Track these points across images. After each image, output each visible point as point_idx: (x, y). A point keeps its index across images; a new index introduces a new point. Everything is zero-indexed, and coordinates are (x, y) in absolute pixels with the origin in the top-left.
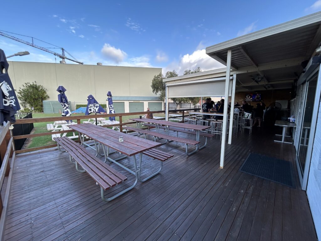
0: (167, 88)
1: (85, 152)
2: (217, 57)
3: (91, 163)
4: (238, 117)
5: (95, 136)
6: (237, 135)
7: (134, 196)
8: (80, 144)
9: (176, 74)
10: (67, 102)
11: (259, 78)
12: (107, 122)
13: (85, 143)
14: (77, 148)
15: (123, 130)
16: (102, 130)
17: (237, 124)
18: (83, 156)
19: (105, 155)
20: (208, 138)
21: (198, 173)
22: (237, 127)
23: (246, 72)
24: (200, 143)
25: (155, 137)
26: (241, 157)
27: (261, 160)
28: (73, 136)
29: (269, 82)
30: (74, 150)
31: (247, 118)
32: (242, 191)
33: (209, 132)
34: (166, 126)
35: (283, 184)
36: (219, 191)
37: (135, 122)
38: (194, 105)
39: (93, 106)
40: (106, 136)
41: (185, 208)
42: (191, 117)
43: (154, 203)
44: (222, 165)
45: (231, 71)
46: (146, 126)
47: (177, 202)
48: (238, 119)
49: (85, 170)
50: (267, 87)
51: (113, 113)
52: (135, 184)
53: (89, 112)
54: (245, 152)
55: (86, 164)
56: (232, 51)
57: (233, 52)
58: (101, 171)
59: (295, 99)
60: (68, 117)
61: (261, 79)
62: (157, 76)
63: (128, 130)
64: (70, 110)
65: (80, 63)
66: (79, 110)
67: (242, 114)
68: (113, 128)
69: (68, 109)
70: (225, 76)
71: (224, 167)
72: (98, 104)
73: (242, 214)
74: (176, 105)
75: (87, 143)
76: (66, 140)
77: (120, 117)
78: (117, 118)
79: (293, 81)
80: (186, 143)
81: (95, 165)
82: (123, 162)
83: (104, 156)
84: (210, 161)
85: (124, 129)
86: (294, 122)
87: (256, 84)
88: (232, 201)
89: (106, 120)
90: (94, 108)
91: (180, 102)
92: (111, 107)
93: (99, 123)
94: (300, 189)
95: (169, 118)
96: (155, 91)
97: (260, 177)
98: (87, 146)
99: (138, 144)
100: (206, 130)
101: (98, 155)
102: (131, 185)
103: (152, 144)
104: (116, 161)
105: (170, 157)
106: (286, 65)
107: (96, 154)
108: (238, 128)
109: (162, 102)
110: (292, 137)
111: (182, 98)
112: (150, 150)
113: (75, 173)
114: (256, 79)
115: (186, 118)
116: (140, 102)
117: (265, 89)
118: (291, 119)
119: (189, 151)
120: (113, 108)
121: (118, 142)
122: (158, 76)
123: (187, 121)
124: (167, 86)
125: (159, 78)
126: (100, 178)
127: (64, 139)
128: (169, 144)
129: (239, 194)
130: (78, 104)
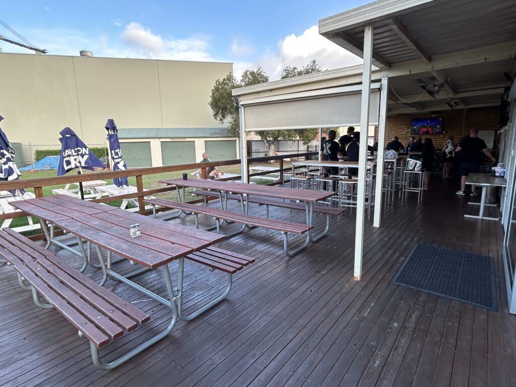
0: (242, 110)
1: (53, 264)
2: (342, 40)
3: (68, 286)
4: (395, 169)
5: (77, 226)
6: (392, 207)
7: (170, 352)
8: (44, 245)
9: (265, 75)
10: (8, 146)
11: (435, 86)
12: (109, 190)
13: (56, 241)
14: (36, 255)
15: (147, 207)
16: (93, 211)
17: (392, 183)
18: (49, 272)
19: (103, 267)
20: (333, 216)
21: (308, 293)
22: (393, 190)
23: (408, 73)
24: (312, 227)
25: (218, 219)
26: (397, 255)
27: (437, 256)
28: (28, 224)
29: (456, 93)
30: (27, 259)
31: (412, 170)
32: (396, 325)
33: (335, 204)
34: (242, 194)
35: (475, 304)
36: (349, 329)
37: (174, 189)
38: (305, 144)
39: (74, 154)
40: (102, 224)
41: (278, 370)
42: (297, 171)
43: (213, 364)
44: (357, 272)
45: (373, 72)
46: (198, 195)
47: (262, 358)
48: (394, 174)
49: (53, 305)
50: (452, 103)
51: (123, 169)
52: (170, 327)
53: (66, 168)
54: (405, 243)
55: (56, 292)
56: (374, 29)
57: (378, 31)
58: (91, 304)
59: (506, 127)
60: (12, 183)
61: (440, 88)
62: (221, 80)
63: (156, 206)
64: (15, 166)
65: (40, 51)
66: (43, 164)
67: (401, 161)
68: (125, 203)
69: (11, 164)
70: (361, 83)
71: (363, 276)
72: (86, 147)
73: (392, 371)
74: (267, 145)
75: (62, 241)
76: (9, 238)
77: (139, 177)
78: (132, 179)
79: (501, 91)
80: (283, 230)
81: (76, 292)
82: (146, 278)
83: (101, 268)
84: (333, 265)
85: (148, 204)
86: (504, 176)
87: (428, 98)
88: (374, 347)
89: (106, 185)
90: (75, 157)
91: (276, 139)
92: (117, 154)
93: (92, 191)
94: (507, 312)
95: (249, 176)
96: (220, 116)
97: (433, 293)
98: (62, 248)
99: (173, 239)
100: (328, 198)
101: (89, 266)
102: (163, 328)
103: (205, 238)
104: (129, 278)
105: (247, 264)
106: (486, 59)
107: (83, 264)
108: (395, 192)
109: (234, 139)
110: (499, 206)
111: (279, 131)
112: (204, 250)
113: (32, 312)
114: (430, 87)
115: (287, 176)
116: (187, 140)
117: (449, 108)
118: (498, 170)
119: (291, 246)
120: (121, 158)
121: (129, 236)
122: (224, 80)
123: (289, 181)
124: (242, 105)
125: (228, 85)
126: (87, 321)
127: (5, 234)
128: (249, 233)
129: (389, 330)
130: (40, 149)
